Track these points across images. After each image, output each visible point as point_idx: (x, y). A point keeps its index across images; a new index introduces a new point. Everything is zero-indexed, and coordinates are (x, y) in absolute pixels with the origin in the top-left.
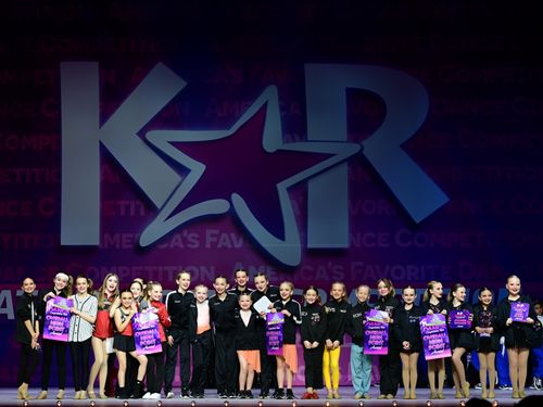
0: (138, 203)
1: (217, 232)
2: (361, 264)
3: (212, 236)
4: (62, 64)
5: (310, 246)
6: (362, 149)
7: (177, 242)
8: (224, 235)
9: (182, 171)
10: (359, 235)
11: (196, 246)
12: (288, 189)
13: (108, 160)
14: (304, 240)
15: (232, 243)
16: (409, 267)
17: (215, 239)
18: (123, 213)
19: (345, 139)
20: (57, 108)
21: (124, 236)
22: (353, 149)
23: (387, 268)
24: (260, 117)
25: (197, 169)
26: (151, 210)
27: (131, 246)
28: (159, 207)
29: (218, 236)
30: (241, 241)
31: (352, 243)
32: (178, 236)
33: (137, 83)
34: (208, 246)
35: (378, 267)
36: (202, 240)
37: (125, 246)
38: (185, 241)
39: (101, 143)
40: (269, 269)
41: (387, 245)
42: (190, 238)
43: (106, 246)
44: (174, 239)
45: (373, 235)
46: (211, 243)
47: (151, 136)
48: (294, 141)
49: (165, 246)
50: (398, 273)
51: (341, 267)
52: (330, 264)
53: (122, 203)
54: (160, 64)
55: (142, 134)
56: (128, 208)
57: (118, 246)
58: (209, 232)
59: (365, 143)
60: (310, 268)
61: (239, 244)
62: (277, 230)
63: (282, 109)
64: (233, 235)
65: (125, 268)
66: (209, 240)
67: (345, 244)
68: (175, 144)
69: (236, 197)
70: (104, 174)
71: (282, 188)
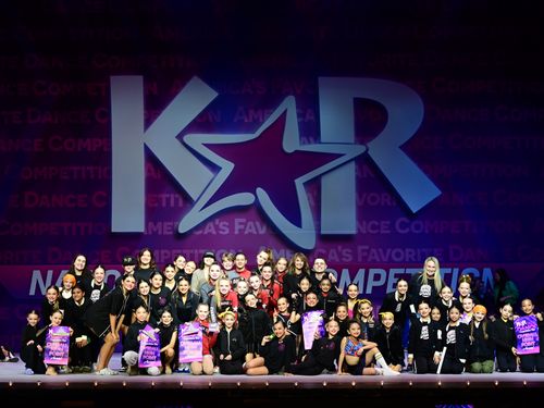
0: (177, 196)
1: (244, 220)
2: (367, 247)
3: (241, 224)
4: (112, 78)
5: (323, 232)
6: (367, 150)
7: (210, 229)
8: (250, 223)
9: (215, 168)
10: (364, 223)
11: (227, 232)
12: (304, 184)
13: (151, 160)
14: (318, 228)
15: (257, 230)
16: (407, 250)
17: (242, 227)
18: (164, 204)
19: (353, 141)
20: (107, 115)
21: (166, 224)
22: (360, 150)
23: (389, 251)
24: (281, 122)
25: (227, 167)
26: (188, 202)
27: (171, 233)
28: (195, 199)
29: (245, 224)
30: (265, 228)
31: (359, 230)
32: (211, 224)
33: (176, 93)
34: (236, 232)
35: (380, 250)
36: (232, 227)
37: (165, 233)
38: (217, 228)
39: (145, 145)
40: (288, 252)
41: (388, 232)
42: (221, 226)
43: (150, 233)
44: (207, 227)
45: (377, 223)
46: (240, 230)
47: (188, 139)
48: (309, 142)
49: (200, 232)
50: (398, 255)
51: (350, 251)
52: (340, 248)
53: (165, 196)
54: (195, 78)
55: (180, 137)
56: (168, 200)
57: (160, 233)
58: (237, 221)
59: (369, 145)
60: (324, 251)
61: (263, 231)
62: (296, 219)
63: (299, 115)
64: (258, 224)
65: (167, 251)
66: (237, 227)
67: (353, 231)
68: (209, 146)
69: (260, 191)
70: (148, 171)
71: (299, 183)
